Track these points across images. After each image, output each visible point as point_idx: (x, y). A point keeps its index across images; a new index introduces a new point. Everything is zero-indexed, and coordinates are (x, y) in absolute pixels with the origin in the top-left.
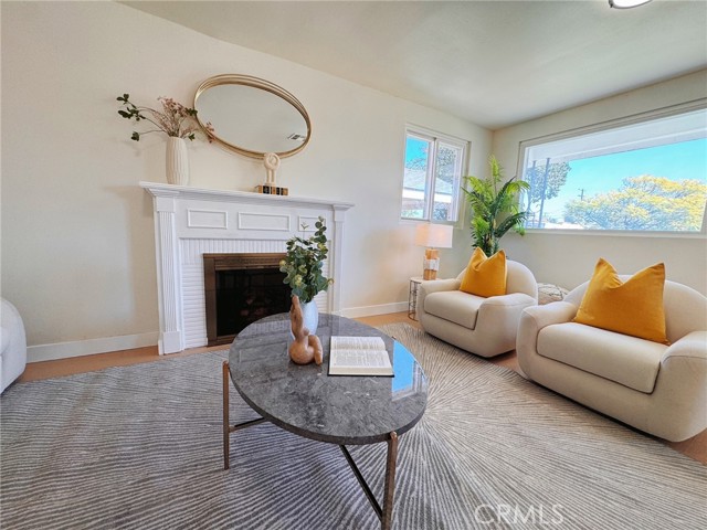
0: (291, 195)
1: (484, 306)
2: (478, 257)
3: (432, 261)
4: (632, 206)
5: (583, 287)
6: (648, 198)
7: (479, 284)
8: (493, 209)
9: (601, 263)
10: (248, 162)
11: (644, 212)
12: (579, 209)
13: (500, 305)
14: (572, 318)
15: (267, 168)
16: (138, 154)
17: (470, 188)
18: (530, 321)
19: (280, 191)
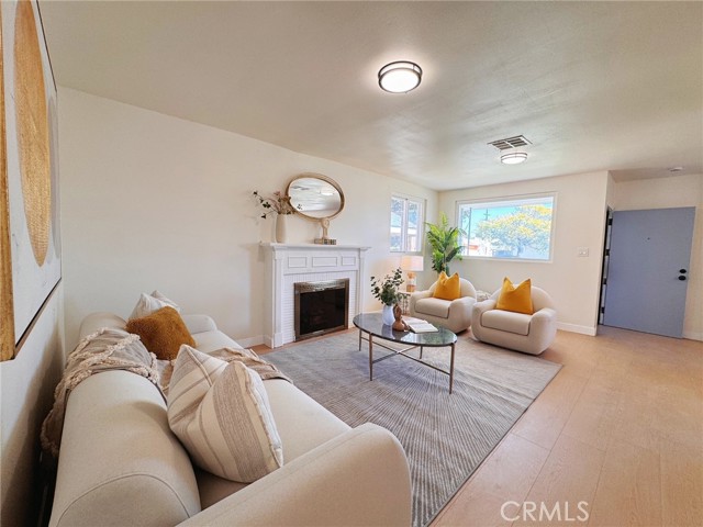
0: (338, 244)
1: (453, 306)
2: (443, 277)
3: (412, 280)
4: (522, 227)
5: (499, 291)
6: (532, 221)
7: (446, 292)
8: (445, 245)
9: (506, 279)
10: (311, 224)
11: (530, 231)
12: (487, 228)
13: (461, 303)
14: (495, 308)
15: (324, 227)
16: (257, 224)
17: (428, 229)
18: (477, 310)
19: (332, 242)
